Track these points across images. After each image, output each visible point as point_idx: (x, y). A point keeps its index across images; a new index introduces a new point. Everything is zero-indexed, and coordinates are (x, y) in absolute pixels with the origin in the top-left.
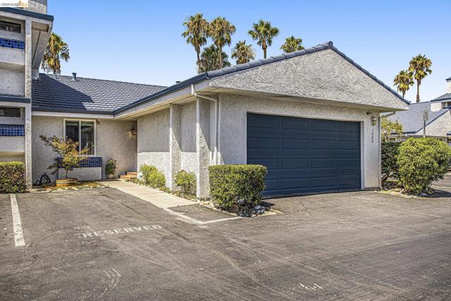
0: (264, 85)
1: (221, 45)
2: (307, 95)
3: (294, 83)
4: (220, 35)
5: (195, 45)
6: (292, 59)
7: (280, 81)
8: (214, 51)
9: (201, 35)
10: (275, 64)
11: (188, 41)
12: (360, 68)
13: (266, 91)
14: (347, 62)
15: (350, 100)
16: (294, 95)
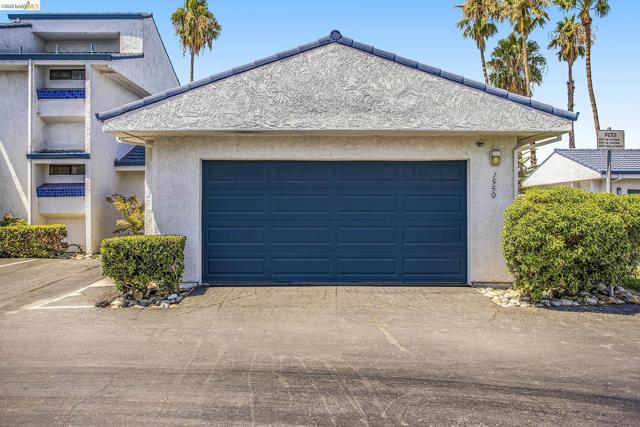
0: (191, 120)
1: (527, 31)
2: (281, 126)
3: (252, 109)
4: (523, 14)
5: (478, 38)
6: (247, 74)
7: (223, 110)
8: (515, 43)
9: (486, 20)
10: (212, 86)
11: (465, 35)
12: (415, 66)
13: (195, 128)
14: (379, 59)
15: (387, 126)
16: (253, 129)
